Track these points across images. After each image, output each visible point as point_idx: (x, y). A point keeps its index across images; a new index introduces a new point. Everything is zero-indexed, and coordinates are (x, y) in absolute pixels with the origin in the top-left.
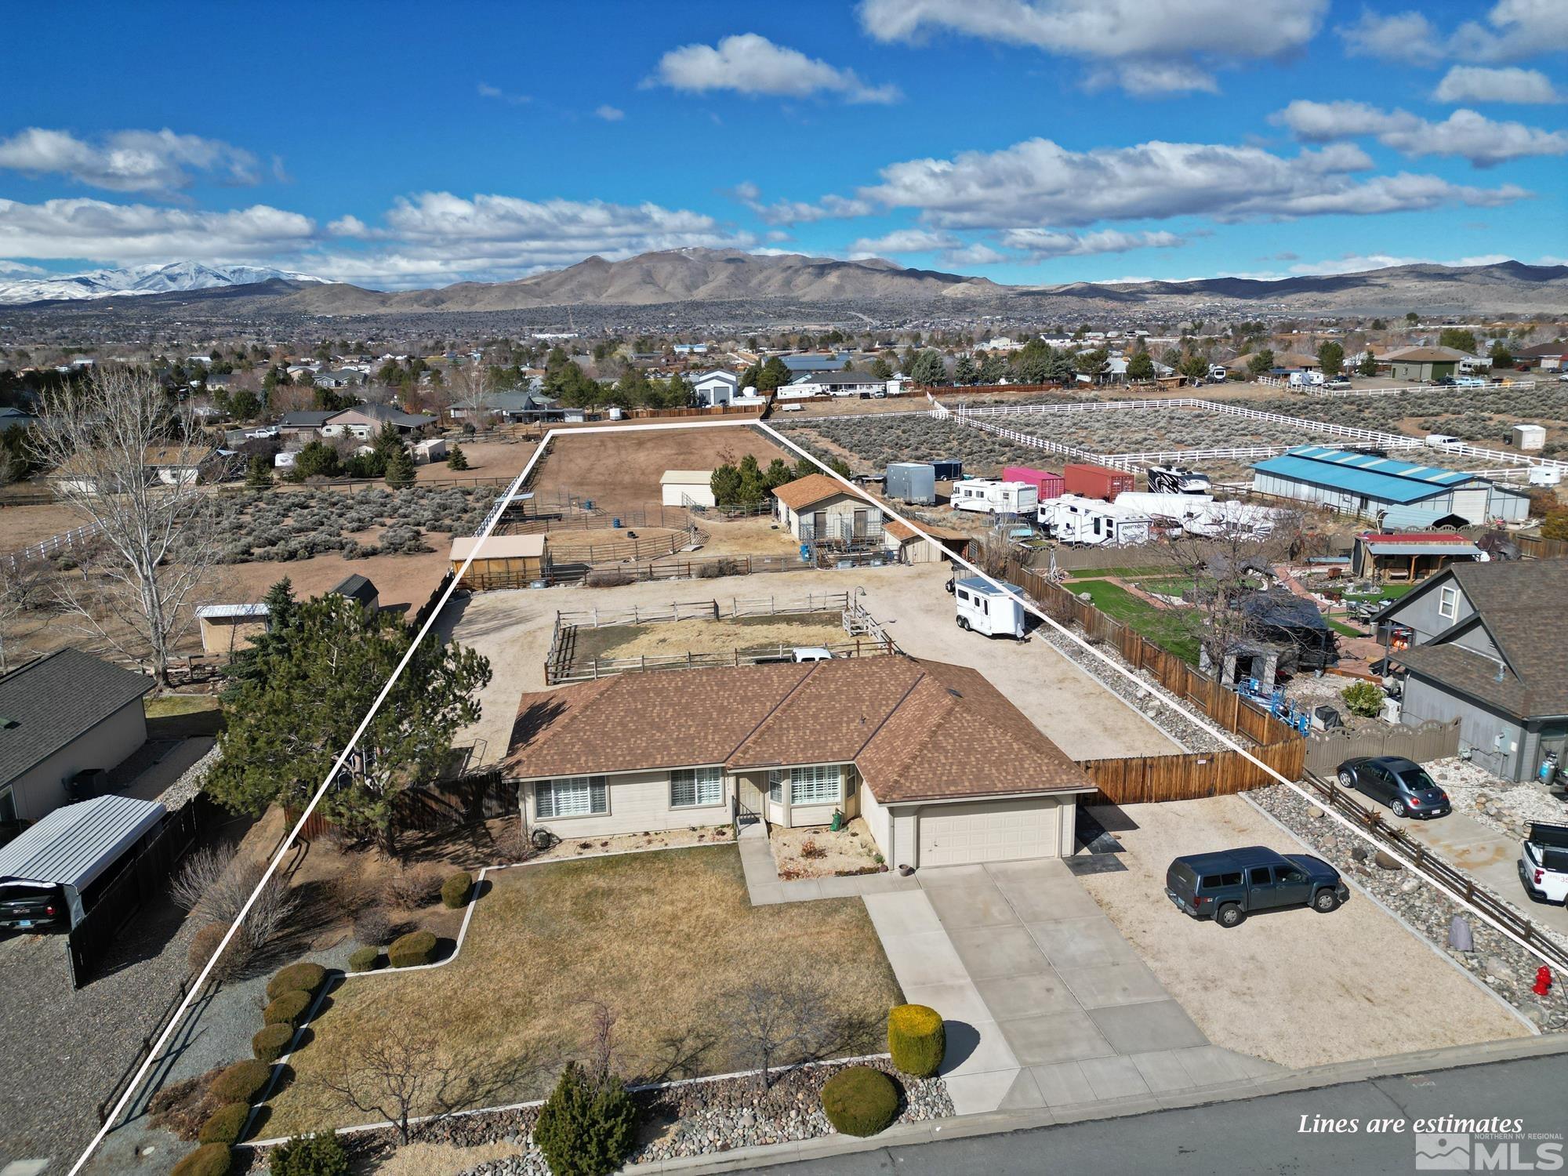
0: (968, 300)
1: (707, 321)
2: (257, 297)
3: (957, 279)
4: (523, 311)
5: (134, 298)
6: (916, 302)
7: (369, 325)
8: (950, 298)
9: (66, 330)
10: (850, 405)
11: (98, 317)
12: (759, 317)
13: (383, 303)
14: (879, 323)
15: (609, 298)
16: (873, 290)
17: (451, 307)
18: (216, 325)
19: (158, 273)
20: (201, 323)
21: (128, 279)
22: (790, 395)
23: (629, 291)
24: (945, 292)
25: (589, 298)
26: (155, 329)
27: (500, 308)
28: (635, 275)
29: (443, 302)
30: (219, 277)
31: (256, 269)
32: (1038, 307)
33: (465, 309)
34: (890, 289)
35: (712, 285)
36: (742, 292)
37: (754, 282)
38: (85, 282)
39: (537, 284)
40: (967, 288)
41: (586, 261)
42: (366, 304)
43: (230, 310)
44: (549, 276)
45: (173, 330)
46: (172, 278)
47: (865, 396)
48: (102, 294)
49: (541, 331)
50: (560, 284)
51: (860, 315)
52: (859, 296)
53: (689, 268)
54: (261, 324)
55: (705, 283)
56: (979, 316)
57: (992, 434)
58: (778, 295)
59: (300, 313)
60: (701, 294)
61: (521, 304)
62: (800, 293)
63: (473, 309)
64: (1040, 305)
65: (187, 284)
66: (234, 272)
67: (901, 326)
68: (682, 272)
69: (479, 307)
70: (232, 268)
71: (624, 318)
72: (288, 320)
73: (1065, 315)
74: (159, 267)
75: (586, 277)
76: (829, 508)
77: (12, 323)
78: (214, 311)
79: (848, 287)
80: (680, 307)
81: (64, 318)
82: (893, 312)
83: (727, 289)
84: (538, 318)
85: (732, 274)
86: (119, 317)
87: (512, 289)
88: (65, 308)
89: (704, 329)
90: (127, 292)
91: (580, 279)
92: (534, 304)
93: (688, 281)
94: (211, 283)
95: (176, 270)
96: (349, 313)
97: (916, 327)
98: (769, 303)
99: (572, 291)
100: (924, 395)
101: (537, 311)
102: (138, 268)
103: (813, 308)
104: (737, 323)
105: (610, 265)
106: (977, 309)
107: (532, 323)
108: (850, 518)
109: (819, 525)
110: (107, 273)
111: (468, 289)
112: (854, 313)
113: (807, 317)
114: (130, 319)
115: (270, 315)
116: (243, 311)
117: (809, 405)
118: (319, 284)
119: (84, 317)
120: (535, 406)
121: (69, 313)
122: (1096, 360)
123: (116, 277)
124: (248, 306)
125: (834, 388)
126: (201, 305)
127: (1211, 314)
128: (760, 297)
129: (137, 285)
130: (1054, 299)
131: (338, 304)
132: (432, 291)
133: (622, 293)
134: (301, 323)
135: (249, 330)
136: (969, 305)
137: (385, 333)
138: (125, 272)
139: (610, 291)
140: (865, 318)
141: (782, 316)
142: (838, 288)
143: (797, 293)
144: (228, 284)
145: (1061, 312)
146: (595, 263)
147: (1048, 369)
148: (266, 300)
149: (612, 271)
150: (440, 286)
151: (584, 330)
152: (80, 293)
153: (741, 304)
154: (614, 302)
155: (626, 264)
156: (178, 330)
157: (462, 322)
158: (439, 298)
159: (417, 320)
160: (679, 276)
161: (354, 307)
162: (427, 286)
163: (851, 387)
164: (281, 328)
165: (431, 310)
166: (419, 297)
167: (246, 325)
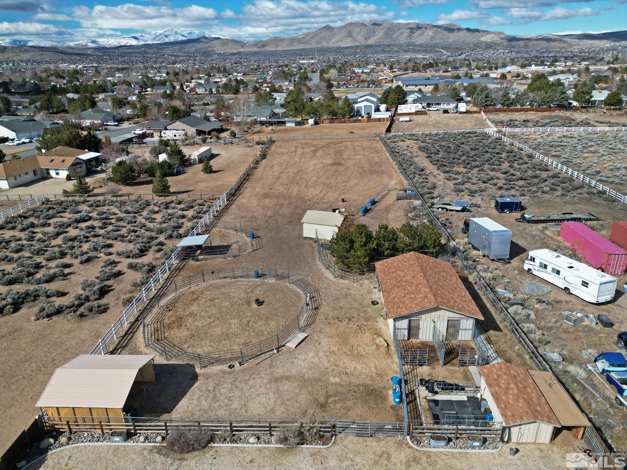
0: (493, 43)
1: (373, 53)
2: (196, 44)
3: (487, 32)
4: (297, 50)
5: (153, 44)
6: (468, 44)
7: (236, 56)
8: (484, 42)
9: (126, 58)
10: (437, 118)
11: (138, 53)
12: (396, 52)
13: (243, 47)
14: (450, 54)
15: (332, 44)
16: (448, 38)
17: (269, 48)
18: (180, 56)
19: (161, 34)
20: (174, 56)
21: (150, 37)
22: (405, 111)
23: (341, 41)
24: (482, 39)
25: (324, 44)
26: (158, 58)
27: (288, 49)
28: (344, 33)
29: (266, 46)
30: (183, 36)
31: (196, 33)
32: (526, 46)
33: (274, 49)
34: (456, 38)
35: (376, 37)
36: (389, 40)
37: (395, 35)
38: (135, 38)
39: (303, 38)
40: (493, 37)
41: (324, 27)
42: (236, 47)
43: (186, 50)
44: (307, 35)
45: (164, 59)
46: (166, 36)
47: (446, 111)
48: (141, 43)
49: (303, 59)
50: (313, 38)
51: (442, 50)
52: (441, 41)
53: (367, 30)
54: (196, 56)
55: (374, 36)
56: (498, 50)
57: (531, 156)
58: (405, 41)
59: (211, 51)
60: (371, 41)
61: (297, 47)
62: (415, 40)
63: (277, 49)
64: (527, 45)
65: (171, 39)
66: (189, 34)
67: (460, 55)
68: (364, 31)
69: (279, 48)
70: (187, 32)
71: (338, 53)
72: (207, 54)
73: (539, 50)
74: (161, 32)
75: (324, 34)
76: (423, 316)
77: (109, 55)
78: (180, 50)
79: (437, 37)
80: (362, 47)
81: (127, 53)
82: (457, 49)
83: (383, 39)
84: (303, 53)
85: (386, 32)
86: (146, 52)
87: (293, 40)
88: (127, 49)
89: (372, 57)
90: (150, 42)
91: (321, 35)
92: (301, 46)
93: (366, 36)
94: (181, 38)
95: (168, 33)
96: (229, 51)
97: (467, 56)
98: (401, 45)
99: (317, 41)
100: (479, 112)
101: (302, 50)
102: (154, 32)
103: (420, 47)
104: (386, 54)
105: (334, 29)
106: (497, 47)
107: (300, 55)
108: (442, 328)
109: (412, 331)
110: (143, 34)
111: (276, 40)
112: (439, 49)
113: (418, 51)
114: (149, 54)
115: (200, 52)
116: (191, 50)
117: (415, 117)
118: (219, 38)
119: (133, 53)
120: (274, 115)
121: (128, 51)
122: (585, 94)
123: (147, 36)
124: (191, 48)
125: (429, 105)
126: (175, 48)
127: (613, 50)
128: (397, 42)
129: (154, 39)
130: (535, 42)
131: (225, 47)
132: (261, 41)
133: (338, 41)
134: (211, 55)
135: (192, 59)
136: (493, 45)
137: (242, 60)
138: (149, 34)
139: (333, 40)
140: (444, 52)
141: (406, 51)
142: (433, 38)
143: (413, 40)
144: (186, 39)
145: (538, 49)
146: (328, 28)
147: (556, 99)
148: (199, 46)
149: (334, 31)
150: (264, 39)
151: (321, 58)
152: (134, 42)
153: (388, 46)
154: (335, 45)
155: (341, 28)
156: (166, 58)
157: (273, 55)
158: (264, 44)
159: (255, 54)
160: (363, 33)
161: (232, 49)
162: (259, 39)
163: (438, 104)
164: (203, 58)
165: (261, 50)
166: (256, 44)
167: (191, 57)
